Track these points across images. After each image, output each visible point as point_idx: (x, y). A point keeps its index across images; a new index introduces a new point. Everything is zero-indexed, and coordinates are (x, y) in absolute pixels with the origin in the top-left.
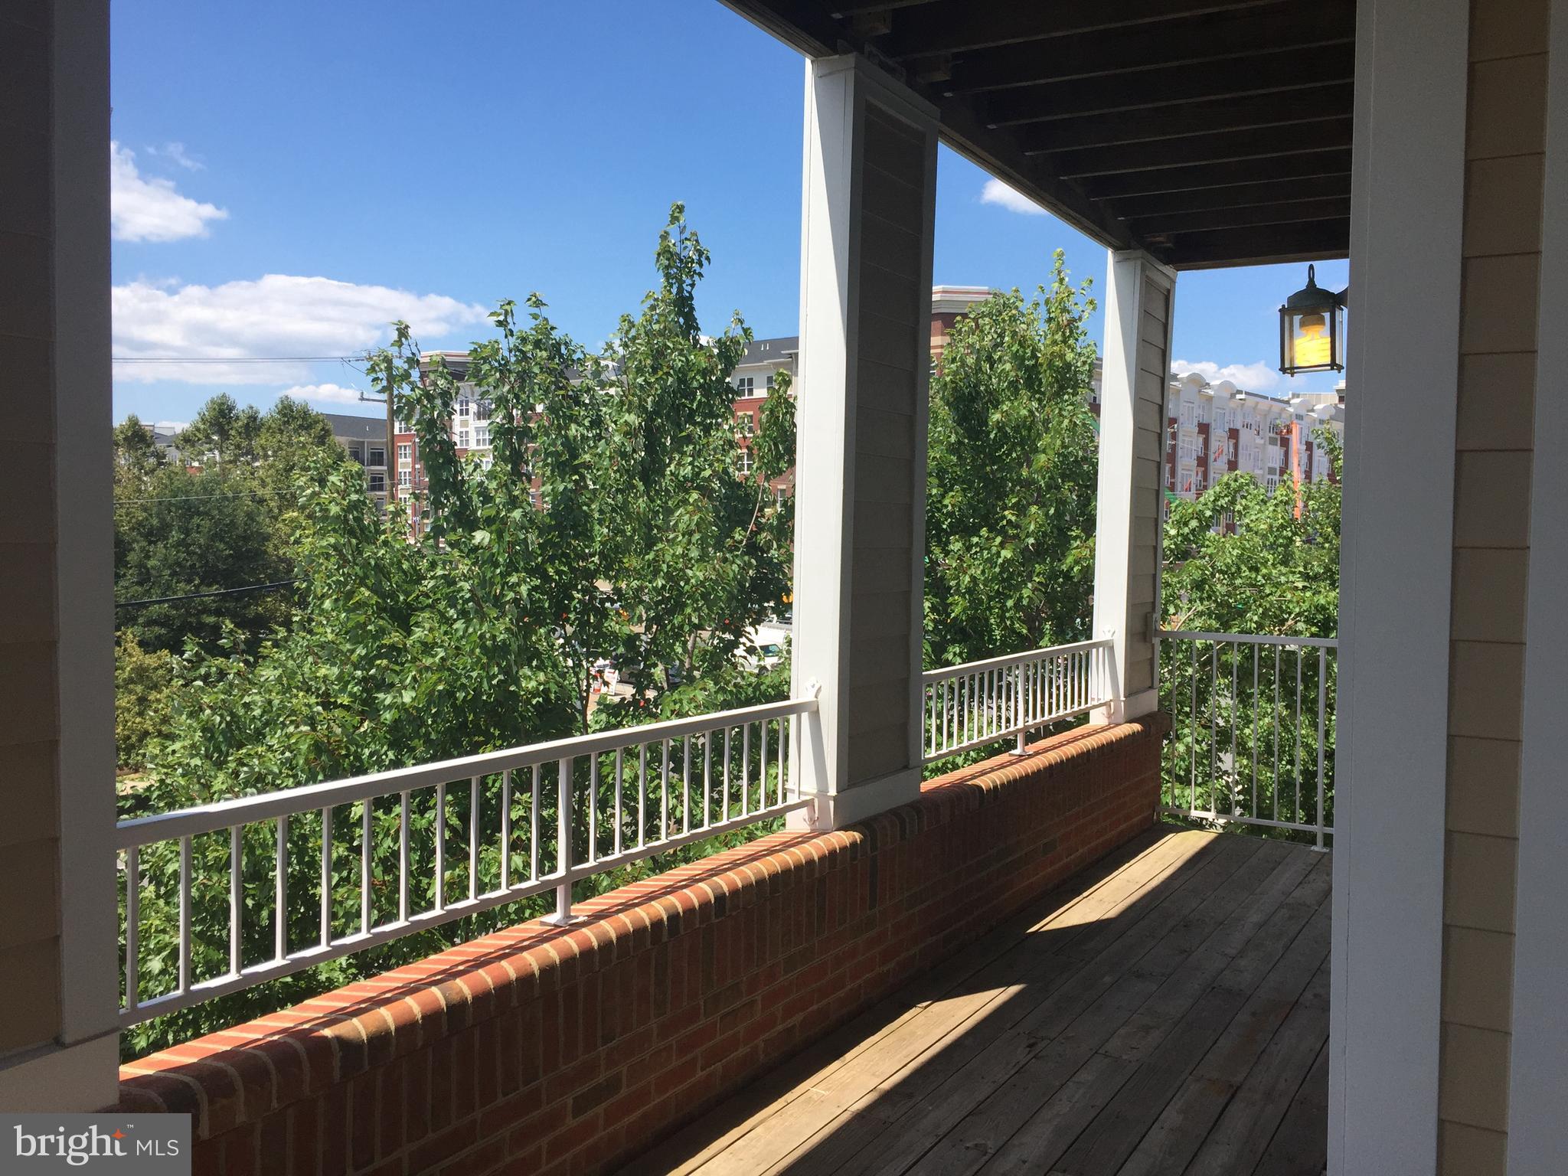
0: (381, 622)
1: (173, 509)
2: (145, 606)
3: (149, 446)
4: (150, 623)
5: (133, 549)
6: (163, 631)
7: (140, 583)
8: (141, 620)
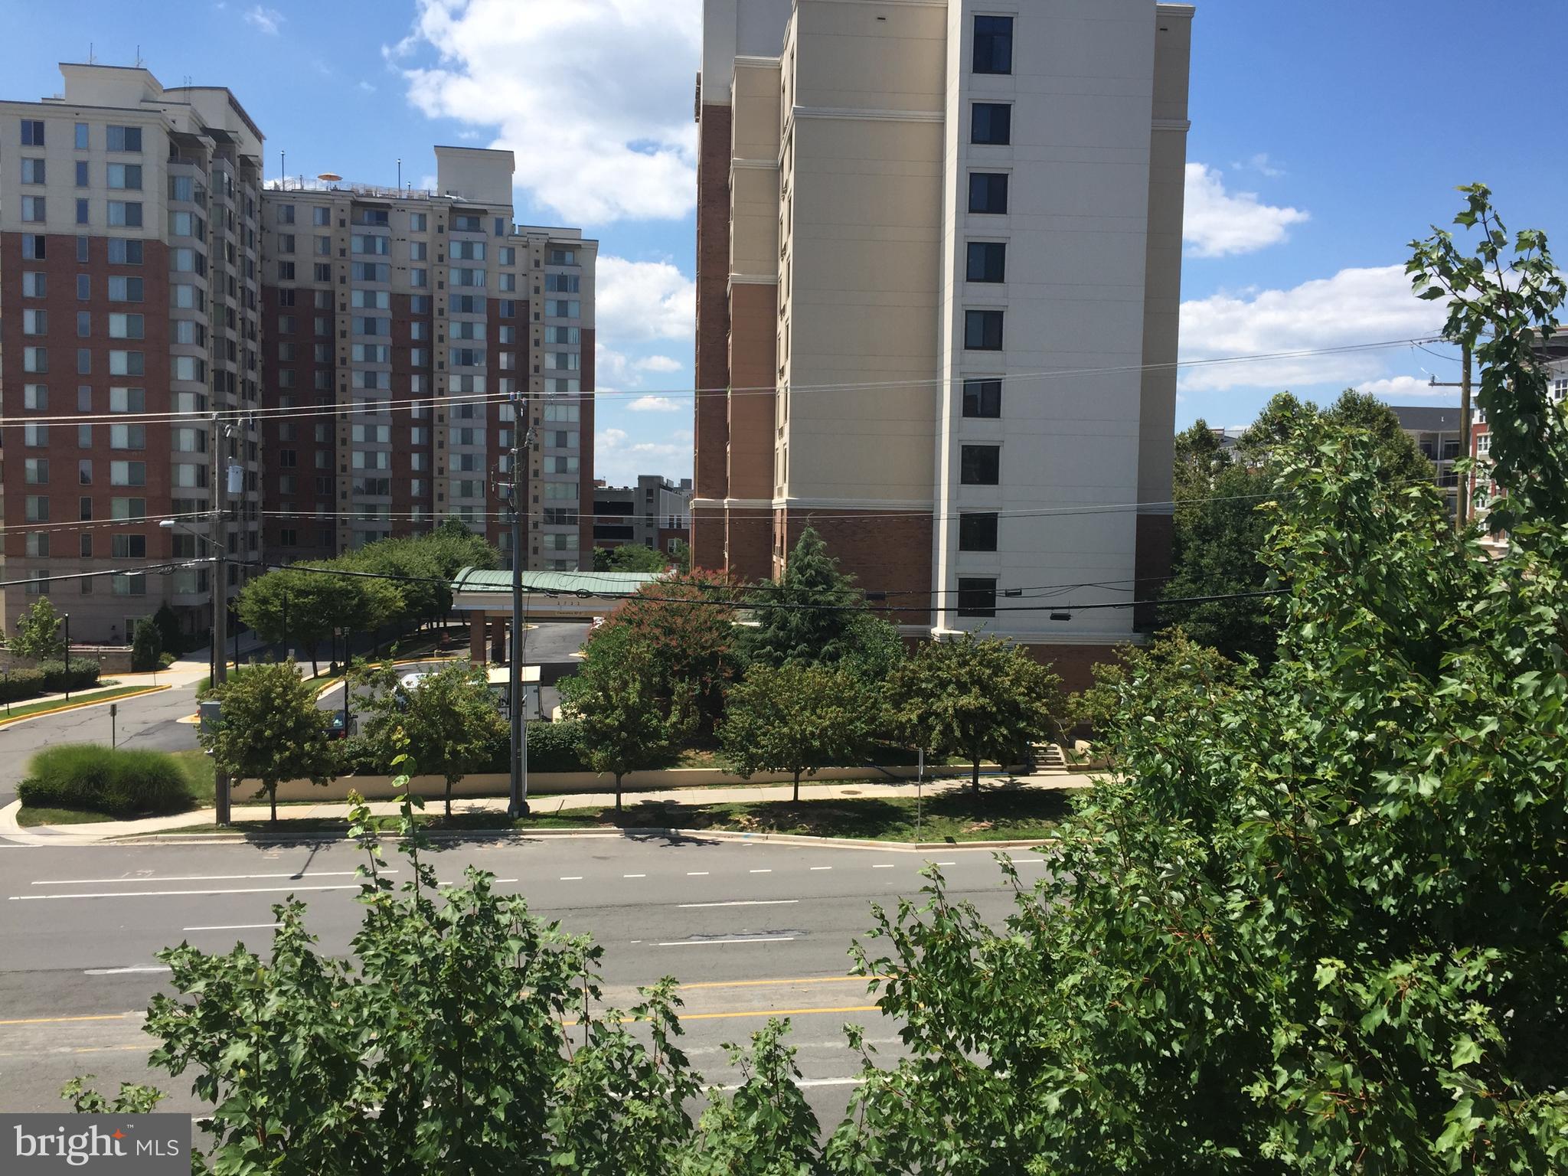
0: (1391, 663)
1: (1227, 508)
2: (1197, 603)
3: (1214, 448)
4: (1201, 619)
5: (1189, 548)
6: (1213, 629)
7: (1193, 581)
8: (1193, 617)
